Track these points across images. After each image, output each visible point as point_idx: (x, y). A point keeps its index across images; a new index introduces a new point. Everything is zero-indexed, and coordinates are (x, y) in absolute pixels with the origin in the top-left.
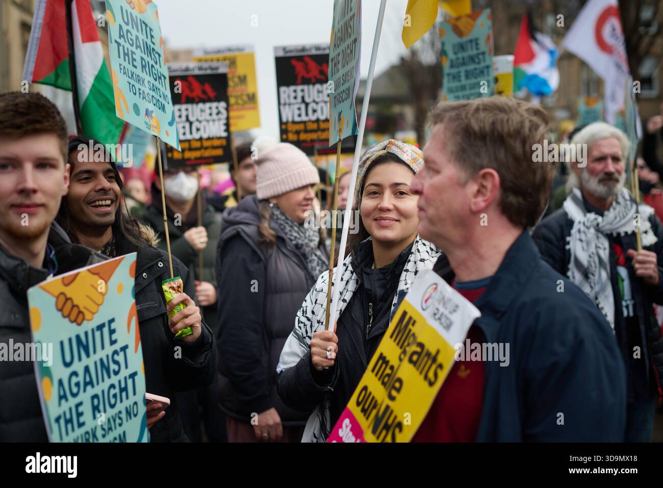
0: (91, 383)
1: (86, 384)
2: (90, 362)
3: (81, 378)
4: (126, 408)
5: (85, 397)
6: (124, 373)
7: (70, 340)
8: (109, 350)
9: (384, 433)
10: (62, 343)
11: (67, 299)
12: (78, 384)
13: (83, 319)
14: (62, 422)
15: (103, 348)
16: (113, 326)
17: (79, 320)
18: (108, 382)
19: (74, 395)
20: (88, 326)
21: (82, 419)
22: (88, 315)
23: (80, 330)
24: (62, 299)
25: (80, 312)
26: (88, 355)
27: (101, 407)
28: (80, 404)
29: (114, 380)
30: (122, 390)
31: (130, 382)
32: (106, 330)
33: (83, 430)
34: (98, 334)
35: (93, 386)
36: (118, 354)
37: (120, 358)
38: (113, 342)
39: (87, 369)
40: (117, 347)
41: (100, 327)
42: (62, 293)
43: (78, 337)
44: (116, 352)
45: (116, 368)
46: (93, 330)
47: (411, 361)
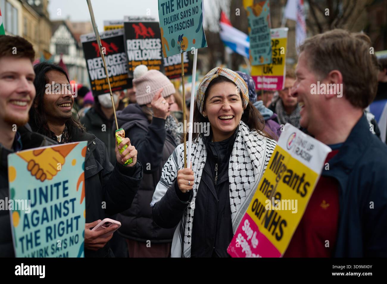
0: (47, 219)
1: (43, 219)
2: (48, 206)
3: (40, 215)
4: (70, 238)
5: (42, 227)
6: (71, 215)
7: (35, 190)
8: (62, 200)
9: (273, 227)
10: (29, 192)
11: (35, 164)
12: (38, 219)
13: (46, 178)
14: (25, 241)
15: (58, 198)
16: (66, 185)
17: (42, 178)
18: (59, 220)
19: (35, 225)
20: (48, 183)
21: (38, 241)
22: (49, 176)
23: (43, 185)
24: (32, 164)
25: (43, 174)
26: (46, 201)
27: (53, 235)
28: (38, 231)
29: (64, 219)
30: (68, 226)
31: (74, 222)
32: (61, 187)
33: (39, 248)
34: (55, 189)
35: (48, 221)
36: (68, 203)
37: (70, 206)
38: (65, 195)
39: (45, 210)
40: (68, 198)
41: (57, 185)
42: (32, 160)
43: (41, 189)
44: (66, 202)
45: (66, 211)
46: (51, 186)
47: (284, 181)
